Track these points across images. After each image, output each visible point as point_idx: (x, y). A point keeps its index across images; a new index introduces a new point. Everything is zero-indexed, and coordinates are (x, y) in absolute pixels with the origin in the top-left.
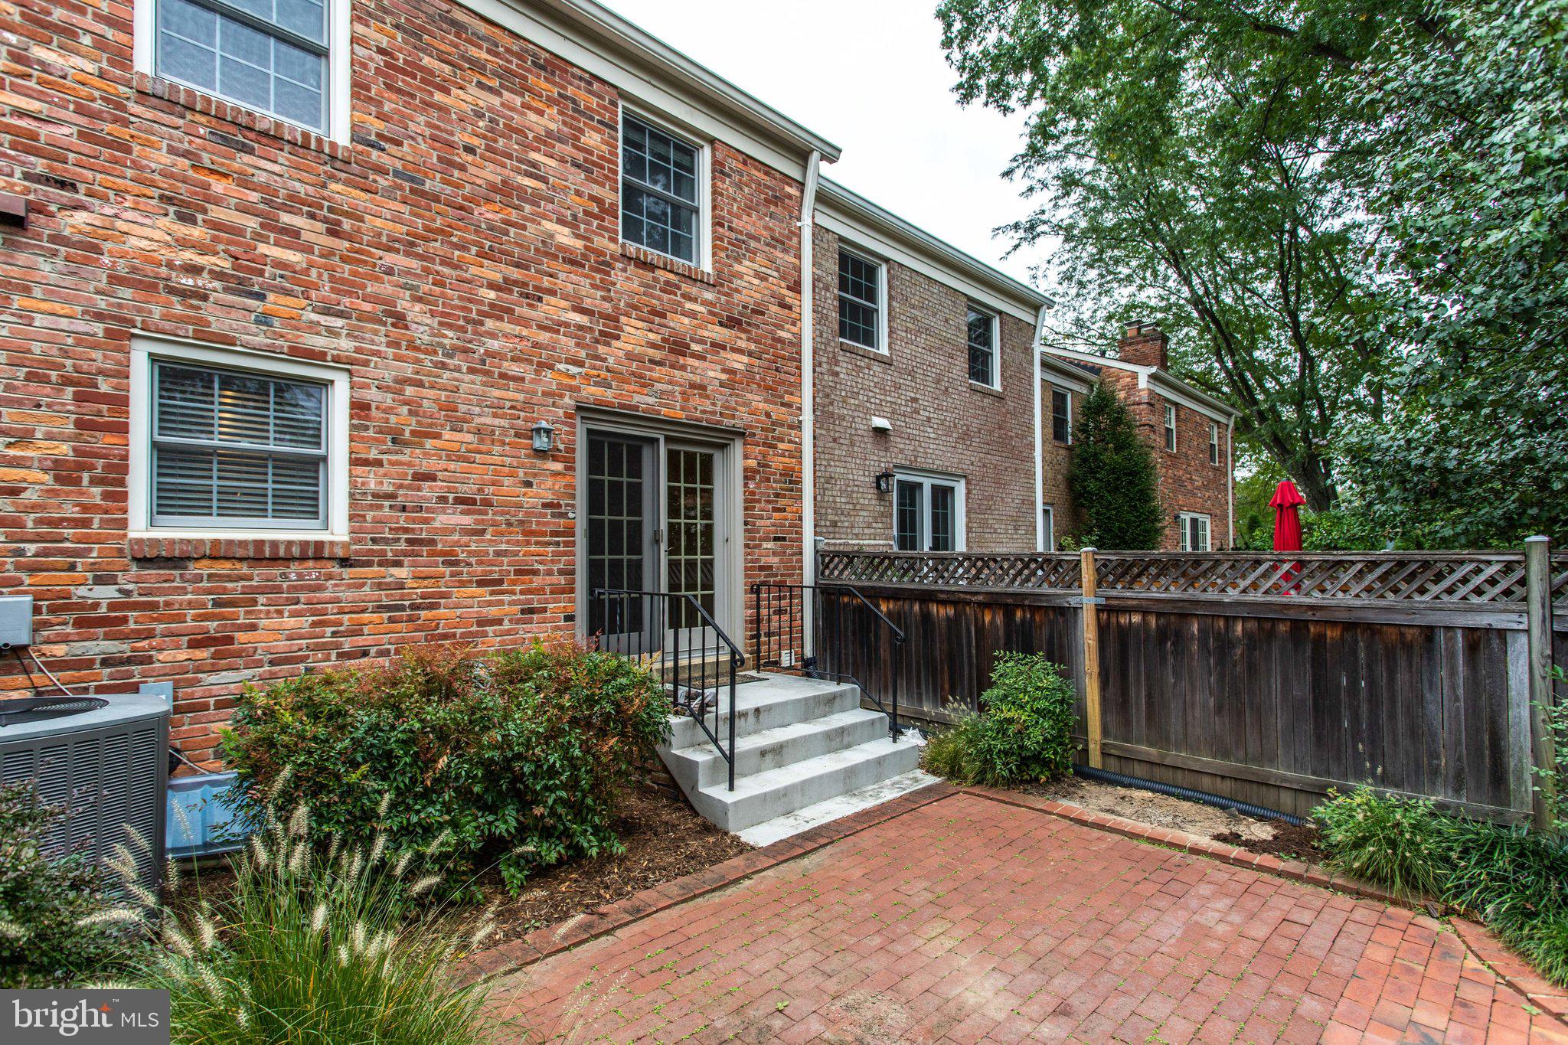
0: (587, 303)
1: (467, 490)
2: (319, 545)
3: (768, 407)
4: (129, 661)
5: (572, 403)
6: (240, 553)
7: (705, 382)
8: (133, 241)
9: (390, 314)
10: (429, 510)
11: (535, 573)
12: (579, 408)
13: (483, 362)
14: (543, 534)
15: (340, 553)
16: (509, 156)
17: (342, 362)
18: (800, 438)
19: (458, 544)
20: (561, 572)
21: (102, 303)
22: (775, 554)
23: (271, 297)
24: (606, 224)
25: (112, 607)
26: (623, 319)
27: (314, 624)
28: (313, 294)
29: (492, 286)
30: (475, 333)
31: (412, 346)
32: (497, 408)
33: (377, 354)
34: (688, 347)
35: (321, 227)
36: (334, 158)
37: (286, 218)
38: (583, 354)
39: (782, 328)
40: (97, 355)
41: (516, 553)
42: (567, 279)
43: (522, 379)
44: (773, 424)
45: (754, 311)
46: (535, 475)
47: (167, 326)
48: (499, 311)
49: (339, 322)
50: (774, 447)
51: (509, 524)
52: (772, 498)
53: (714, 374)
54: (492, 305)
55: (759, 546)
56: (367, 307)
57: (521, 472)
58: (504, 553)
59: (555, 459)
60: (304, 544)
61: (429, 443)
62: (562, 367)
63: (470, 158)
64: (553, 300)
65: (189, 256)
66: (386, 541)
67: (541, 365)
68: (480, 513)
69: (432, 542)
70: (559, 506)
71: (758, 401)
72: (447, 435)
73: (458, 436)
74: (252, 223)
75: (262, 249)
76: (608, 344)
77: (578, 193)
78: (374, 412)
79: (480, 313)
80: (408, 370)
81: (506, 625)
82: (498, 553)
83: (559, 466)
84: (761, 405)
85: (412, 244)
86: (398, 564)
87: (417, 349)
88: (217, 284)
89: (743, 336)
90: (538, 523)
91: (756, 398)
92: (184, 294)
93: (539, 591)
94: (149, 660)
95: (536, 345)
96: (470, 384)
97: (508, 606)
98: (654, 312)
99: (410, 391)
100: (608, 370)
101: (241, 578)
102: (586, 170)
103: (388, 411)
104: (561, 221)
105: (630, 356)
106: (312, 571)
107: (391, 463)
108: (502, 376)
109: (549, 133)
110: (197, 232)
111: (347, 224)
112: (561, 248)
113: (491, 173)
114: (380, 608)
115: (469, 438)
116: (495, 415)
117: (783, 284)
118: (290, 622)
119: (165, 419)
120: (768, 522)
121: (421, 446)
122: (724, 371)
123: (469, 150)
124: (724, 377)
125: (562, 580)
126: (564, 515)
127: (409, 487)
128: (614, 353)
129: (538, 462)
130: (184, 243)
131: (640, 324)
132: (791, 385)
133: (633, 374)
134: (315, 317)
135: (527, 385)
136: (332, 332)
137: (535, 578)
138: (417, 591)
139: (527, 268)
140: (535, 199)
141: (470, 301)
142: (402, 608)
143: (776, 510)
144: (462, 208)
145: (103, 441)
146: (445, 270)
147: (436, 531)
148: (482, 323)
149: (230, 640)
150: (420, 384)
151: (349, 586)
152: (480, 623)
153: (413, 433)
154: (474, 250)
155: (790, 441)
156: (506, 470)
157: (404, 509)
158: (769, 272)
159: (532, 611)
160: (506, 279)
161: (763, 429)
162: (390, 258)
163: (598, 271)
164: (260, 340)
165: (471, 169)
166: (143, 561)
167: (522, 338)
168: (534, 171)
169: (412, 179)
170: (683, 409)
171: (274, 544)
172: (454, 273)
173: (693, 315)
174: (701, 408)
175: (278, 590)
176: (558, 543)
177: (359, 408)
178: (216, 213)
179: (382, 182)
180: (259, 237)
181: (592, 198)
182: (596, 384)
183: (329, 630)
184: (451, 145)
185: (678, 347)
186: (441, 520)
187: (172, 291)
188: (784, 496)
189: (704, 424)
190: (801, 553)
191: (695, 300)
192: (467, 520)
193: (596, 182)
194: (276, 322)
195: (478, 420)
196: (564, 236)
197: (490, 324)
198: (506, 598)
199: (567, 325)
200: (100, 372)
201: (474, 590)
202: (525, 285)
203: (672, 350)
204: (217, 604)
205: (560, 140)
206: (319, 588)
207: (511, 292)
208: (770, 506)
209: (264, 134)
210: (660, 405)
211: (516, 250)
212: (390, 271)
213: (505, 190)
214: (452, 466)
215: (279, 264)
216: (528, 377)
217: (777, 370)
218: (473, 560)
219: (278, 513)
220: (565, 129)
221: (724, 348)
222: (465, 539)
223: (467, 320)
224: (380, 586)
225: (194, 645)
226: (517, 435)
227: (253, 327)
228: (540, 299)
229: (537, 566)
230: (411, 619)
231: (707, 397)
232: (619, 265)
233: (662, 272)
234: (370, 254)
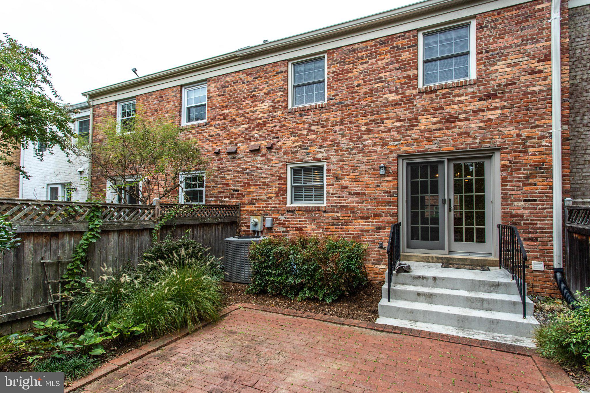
0: (403, 117)
1: (358, 190)
2: (319, 207)
3: (518, 132)
4: (286, 232)
5: (396, 155)
6: (303, 209)
7: (468, 130)
8: (287, 145)
9: (335, 143)
10: (346, 197)
11: (381, 216)
12: (399, 157)
13: (363, 149)
14: (385, 202)
15: (323, 209)
16: (371, 80)
17: (325, 159)
18: (551, 142)
19: (354, 206)
20: (391, 216)
21: (282, 159)
22: (524, 208)
23: (309, 148)
24: (411, 84)
25: (284, 221)
26: (419, 117)
27: (318, 227)
28: (318, 144)
29: (365, 124)
30: (360, 141)
31: (342, 151)
32: (367, 163)
33: (332, 155)
34: (457, 117)
35: (319, 126)
36: (322, 108)
37: (312, 128)
38: (400, 136)
39: (533, 85)
40: (281, 170)
41: (374, 209)
42: (393, 112)
43: (376, 151)
44: (523, 139)
45: (505, 85)
46: (381, 183)
47: (292, 160)
48: (367, 132)
49: (323, 149)
50: (526, 151)
51: (371, 200)
52: (523, 179)
53: (474, 125)
54: (365, 131)
55: (511, 205)
56: (330, 143)
57: (375, 182)
58: (370, 209)
59: (388, 176)
60: (315, 207)
61: (346, 177)
62: (391, 143)
63: (358, 88)
64: (388, 121)
65: (295, 144)
66: (335, 206)
67: (383, 145)
68: (362, 197)
69: (347, 206)
70: (390, 192)
71: (510, 130)
72: (351, 174)
73: (354, 174)
74: (306, 132)
75: (308, 137)
76: (413, 129)
77: (398, 79)
78: (332, 171)
79: (361, 134)
80: (340, 157)
81: (370, 232)
82: (367, 209)
83: (390, 179)
84: (512, 132)
85: (342, 121)
86: (338, 212)
87: (343, 151)
88: (300, 149)
89: (497, 100)
90: (382, 199)
91: (508, 129)
92: (294, 153)
93: (383, 222)
94: (289, 232)
95: (381, 139)
96: (358, 157)
97: (371, 226)
98: (436, 109)
99: (341, 163)
100: (412, 139)
101: (304, 216)
102: (402, 68)
103: (335, 170)
104: (391, 92)
105: (423, 131)
106: (317, 214)
107: (336, 184)
108: (369, 152)
109: (387, 64)
110: (296, 138)
111: (325, 123)
112: (391, 102)
113: (365, 89)
114: (333, 225)
115: (358, 174)
116: (366, 165)
117: (533, 61)
118: (313, 226)
119: (295, 180)
120: (519, 192)
121: (344, 178)
122: (481, 122)
123: (358, 85)
124: (482, 125)
125: (392, 218)
126: (393, 196)
127: (341, 191)
128: (415, 133)
129: (382, 178)
130: (294, 142)
131: (429, 116)
132: (542, 114)
133: (425, 137)
134: (318, 150)
135: (378, 153)
136: (322, 153)
137: (381, 218)
138: (343, 220)
139: (378, 114)
140: (381, 90)
141: (358, 132)
142: (338, 225)
143: (524, 185)
144: (356, 104)
145: (283, 187)
146: (351, 125)
147: (348, 203)
148: (362, 137)
149: (302, 230)
150: (343, 161)
151: (326, 218)
152: (362, 231)
153: (342, 175)
154: (359, 115)
155: (539, 146)
156: (370, 182)
157: (339, 197)
158: (521, 59)
159: (380, 229)
160: (370, 121)
161: (514, 144)
162: (336, 128)
163: (407, 103)
164: (308, 159)
165: (359, 91)
166: (288, 211)
167: (376, 138)
168: (381, 80)
169: (341, 103)
170: (453, 146)
171: (309, 207)
172: (353, 125)
173: (461, 102)
174: (465, 143)
175: (310, 219)
176: (390, 206)
177: (329, 170)
178: (300, 132)
179: (334, 108)
180: (307, 135)
181: (404, 77)
182: (406, 146)
183: (321, 229)
184: (352, 87)
185: (452, 119)
186: (350, 199)
187: (292, 153)
188: (536, 177)
189: (468, 149)
190: (552, 208)
191: (462, 95)
192: (357, 199)
193: (407, 71)
194: (310, 154)
195: (361, 168)
196: (392, 97)
197: (365, 137)
198: (370, 224)
199: (394, 128)
200: (282, 173)
201: (360, 221)
202: (377, 120)
203: (446, 122)
204: (300, 221)
205: (391, 64)
206: (319, 219)
207: (372, 124)
208: (521, 184)
209: (308, 110)
210: (440, 147)
211: (374, 110)
212: (336, 132)
213: (370, 92)
214: (353, 183)
215: (311, 139)
216: (378, 150)
217: (527, 109)
218: (359, 211)
219: (315, 200)
220: (393, 59)
221: (483, 111)
222: (357, 205)
223: (357, 138)
224: (333, 219)
225: (296, 230)
226: (374, 170)
227: (306, 156)
228: (383, 123)
229: (381, 214)
230: (341, 228)
231: (471, 137)
232: (418, 97)
233: (440, 91)
234: (331, 129)
